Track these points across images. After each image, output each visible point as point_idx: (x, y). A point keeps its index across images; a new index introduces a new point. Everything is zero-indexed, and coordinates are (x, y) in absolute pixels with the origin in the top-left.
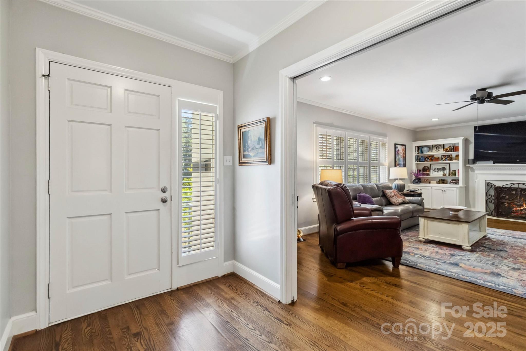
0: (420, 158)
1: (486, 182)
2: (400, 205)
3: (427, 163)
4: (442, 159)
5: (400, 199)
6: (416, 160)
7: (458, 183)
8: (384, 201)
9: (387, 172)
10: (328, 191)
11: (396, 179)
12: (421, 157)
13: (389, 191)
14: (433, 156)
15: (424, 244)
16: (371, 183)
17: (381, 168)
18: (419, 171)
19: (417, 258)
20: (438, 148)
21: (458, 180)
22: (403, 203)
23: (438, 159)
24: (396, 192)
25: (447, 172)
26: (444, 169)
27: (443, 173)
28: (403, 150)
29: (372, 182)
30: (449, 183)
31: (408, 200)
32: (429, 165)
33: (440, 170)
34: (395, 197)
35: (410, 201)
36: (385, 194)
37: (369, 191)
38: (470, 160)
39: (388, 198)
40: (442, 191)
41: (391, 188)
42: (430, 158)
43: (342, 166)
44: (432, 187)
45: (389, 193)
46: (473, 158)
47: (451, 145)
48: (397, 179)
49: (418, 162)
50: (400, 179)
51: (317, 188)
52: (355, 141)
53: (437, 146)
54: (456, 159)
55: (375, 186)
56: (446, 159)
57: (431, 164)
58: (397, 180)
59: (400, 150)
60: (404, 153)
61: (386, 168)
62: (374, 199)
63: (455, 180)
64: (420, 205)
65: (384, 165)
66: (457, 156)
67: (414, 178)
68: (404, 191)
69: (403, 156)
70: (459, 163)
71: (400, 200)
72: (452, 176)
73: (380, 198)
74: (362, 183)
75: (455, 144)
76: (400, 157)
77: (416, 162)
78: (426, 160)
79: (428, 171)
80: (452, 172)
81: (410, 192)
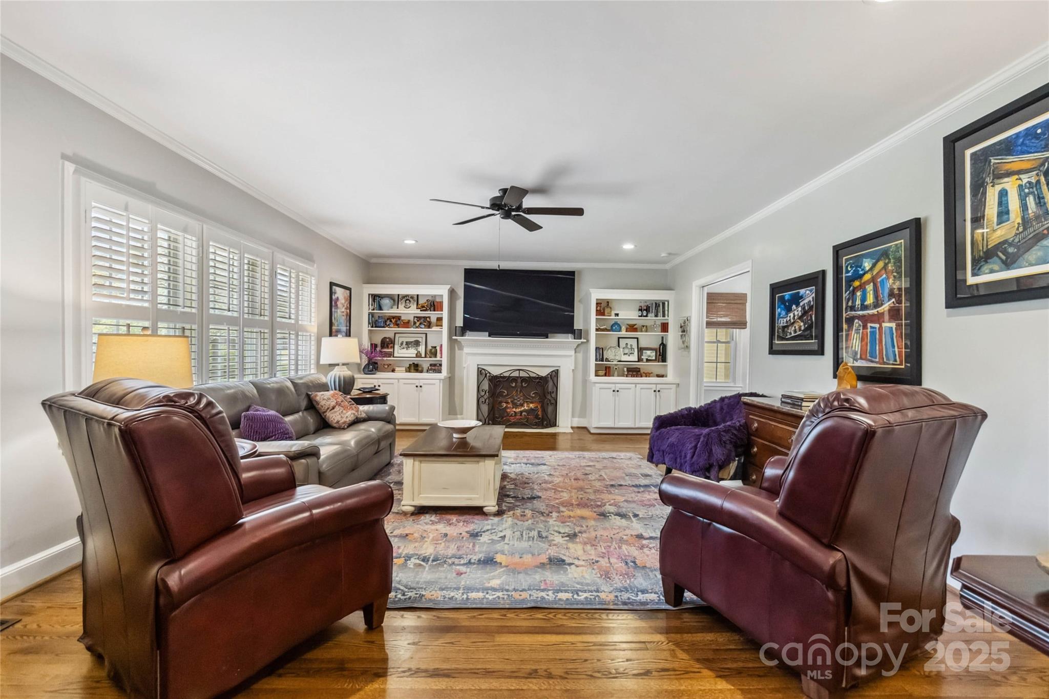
0: (376, 321)
1: (478, 368)
2: (351, 428)
3: (388, 332)
4: (415, 323)
5: (350, 413)
6: (369, 323)
7: (440, 372)
8: (311, 420)
9: (314, 348)
10: (120, 429)
11: (332, 366)
12: (379, 317)
13: (322, 395)
14: (399, 318)
15: (413, 520)
16: (277, 376)
17: (300, 338)
18: (374, 346)
19: (414, 568)
20: (408, 301)
21: (441, 365)
22: (357, 421)
23: (407, 324)
24: (340, 397)
25: (422, 349)
26: (417, 343)
27: (416, 352)
28: (346, 300)
29: (278, 374)
30: (425, 370)
31: (365, 413)
32: (391, 336)
33: (410, 346)
34: (337, 408)
35: (370, 415)
36: (315, 403)
37: (273, 397)
38: (457, 328)
39: (321, 411)
40: (417, 386)
41: (324, 387)
42: (393, 321)
43: (187, 326)
44: (398, 379)
45: (324, 399)
46: (462, 325)
47: (430, 298)
48: (338, 365)
49: (372, 327)
50: (343, 364)
51: (65, 411)
52: (231, 256)
53: (407, 299)
54: (437, 326)
55: (289, 384)
56: (420, 324)
57: (395, 333)
58: (337, 367)
59: (340, 298)
60: (348, 306)
61: (313, 338)
62: (288, 419)
63: (435, 365)
64: (389, 422)
65: (307, 331)
66: (440, 319)
67: (365, 361)
68: (353, 390)
69: (345, 313)
70: (442, 334)
71: (349, 415)
72: (430, 357)
73: (303, 413)
74: (251, 378)
75: (435, 296)
76: (340, 312)
77: (370, 328)
78: (388, 324)
79: (391, 347)
80: (431, 350)
81: (364, 392)
